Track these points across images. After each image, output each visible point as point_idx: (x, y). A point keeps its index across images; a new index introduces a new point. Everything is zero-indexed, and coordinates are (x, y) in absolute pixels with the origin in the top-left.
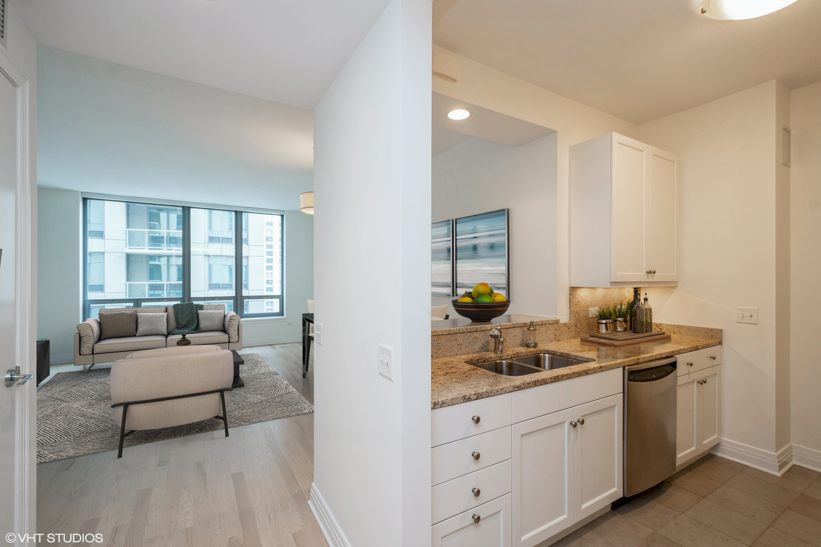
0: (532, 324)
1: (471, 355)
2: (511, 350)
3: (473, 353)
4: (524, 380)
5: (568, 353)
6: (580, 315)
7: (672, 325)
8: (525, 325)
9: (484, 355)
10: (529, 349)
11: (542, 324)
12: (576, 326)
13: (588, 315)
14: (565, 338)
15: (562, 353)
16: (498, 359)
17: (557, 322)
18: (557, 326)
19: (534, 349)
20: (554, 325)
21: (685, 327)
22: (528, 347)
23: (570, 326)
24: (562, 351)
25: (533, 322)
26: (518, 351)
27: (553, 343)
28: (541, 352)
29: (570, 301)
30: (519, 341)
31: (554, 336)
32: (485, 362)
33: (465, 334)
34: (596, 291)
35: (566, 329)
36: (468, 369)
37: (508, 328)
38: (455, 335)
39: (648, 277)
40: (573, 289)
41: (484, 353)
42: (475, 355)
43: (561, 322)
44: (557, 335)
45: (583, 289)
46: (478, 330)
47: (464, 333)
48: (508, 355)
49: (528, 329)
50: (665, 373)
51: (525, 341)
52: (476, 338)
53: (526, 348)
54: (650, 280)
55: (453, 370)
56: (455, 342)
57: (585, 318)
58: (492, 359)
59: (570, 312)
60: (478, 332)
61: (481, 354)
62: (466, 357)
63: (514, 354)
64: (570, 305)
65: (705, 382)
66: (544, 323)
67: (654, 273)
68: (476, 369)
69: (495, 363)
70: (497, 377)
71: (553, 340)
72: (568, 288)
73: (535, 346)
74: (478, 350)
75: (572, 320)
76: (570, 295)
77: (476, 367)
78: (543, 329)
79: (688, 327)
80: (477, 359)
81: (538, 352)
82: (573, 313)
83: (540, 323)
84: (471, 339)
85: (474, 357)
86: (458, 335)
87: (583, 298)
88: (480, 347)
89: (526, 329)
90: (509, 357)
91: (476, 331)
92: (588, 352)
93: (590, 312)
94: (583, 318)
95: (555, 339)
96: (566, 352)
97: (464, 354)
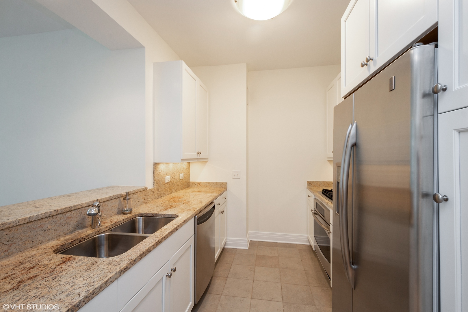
0: (127, 194)
1: (62, 239)
2: (108, 221)
3: (66, 234)
4: (130, 258)
5: (158, 213)
6: (160, 182)
7: (205, 182)
8: (121, 196)
9: (80, 234)
10: (125, 215)
11: (135, 193)
12: (158, 190)
13: (165, 181)
14: (151, 200)
15: (153, 214)
16: (96, 233)
17: (146, 189)
18: (145, 192)
19: (129, 215)
20: (143, 192)
21: (211, 183)
22: (124, 214)
23: (154, 190)
24: (152, 212)
25: (128, 193)
26: (116, 220)
27: (143, 206)
28: (136, 216)
29: (154, 173)
30: (116, 210)
31: (143, 200)
32: (80, 241)
33: (54, 217)
34: (169, 165)
35: (152, 193)
36: (58, 263)
37: (105, 202)
38: (39, 222)
39: (198, 156)
40: (156, 164)
41: (80, 231)
42: (68, 237)
43: (148, 189)
44: (146, 199)
45: (162, 164)
46: (72, 209)
47: (52, 216)
48: (106, 227)
49: (124, 199)
50: (211, 213)
51: (121, 209)
52: (68, 218)
53: (123, 215)
54: (199, 158)
55: (34, 272)
56: (40, 229)
57: (163, 184)
58: (89, 237)
59: (154, 181)
60: (72, 212)
61: (76, 233)
62: (55, 243)
63: (112, 225)
64: (154, 176)
65: (223, 212)
66: (136, 192)
67: (201, 153)
68: (69, 260)
69: (92, 239)
70: (98, 263)
71: (143, 203)
72: (153, 164)
73: (131, 211)
74: (72, 229)
75: (155, 186)
76: (154, 168)
77: (69, 256)
78: (135, 196)
79: (213, 182)
80: (70, 241)
81: (133, 217)
82: (156, 182)
83: (134, 192)
84: (63, 220)
85: (67, 240)
86: (44, 220)
87: (162, 170)
88: (74, 226)
89: (122, 199)
90: (107, 229)
91: (70, 211)
92: (170, 209)
93: (166, 179)
94: (162, 183)
95: (144, 202)
96: (155, 212)
97: (53, 239)
